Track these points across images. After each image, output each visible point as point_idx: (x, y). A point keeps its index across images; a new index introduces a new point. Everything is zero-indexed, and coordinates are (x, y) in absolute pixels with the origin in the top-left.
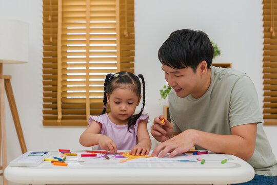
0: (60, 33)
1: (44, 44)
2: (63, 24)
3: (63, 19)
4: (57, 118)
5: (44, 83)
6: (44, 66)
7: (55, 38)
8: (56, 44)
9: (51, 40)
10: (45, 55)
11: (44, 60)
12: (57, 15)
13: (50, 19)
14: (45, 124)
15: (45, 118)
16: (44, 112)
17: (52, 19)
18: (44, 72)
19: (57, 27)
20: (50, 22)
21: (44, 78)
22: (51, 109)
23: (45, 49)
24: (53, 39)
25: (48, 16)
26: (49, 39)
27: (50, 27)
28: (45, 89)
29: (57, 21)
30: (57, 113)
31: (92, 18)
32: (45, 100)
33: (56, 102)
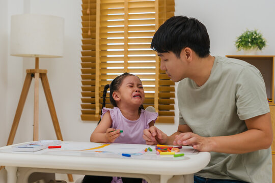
0: (98, 26)
1: (83, 37)
2: (101, 16)
3: (102, 11)
4: (94, 113)
5: (83, 77)
6: (83, 60)
7: (94, 31)
8: (94, 38)
9: (89, 33)
10: (84, 48)
11: (83, 54)
12: (95, 8)
13: (88, 11)
14: (83, 119)
15: (83, 112)
16: (83, 106)
17: (90, 11)
18: (83, 66)
19: (95, 20)
20: (88, 15)
21: (83, 71)
22: (90, 104)
23: (84, 42)
24: (91, 32)
25: (86, 9)
26: (87, 32)
27: (88, 20)
28: (84, 83)
29: (95, 14)
30: (94, 108)
31: (130, 9)
32: (83, 95)
33: (94, 97)
